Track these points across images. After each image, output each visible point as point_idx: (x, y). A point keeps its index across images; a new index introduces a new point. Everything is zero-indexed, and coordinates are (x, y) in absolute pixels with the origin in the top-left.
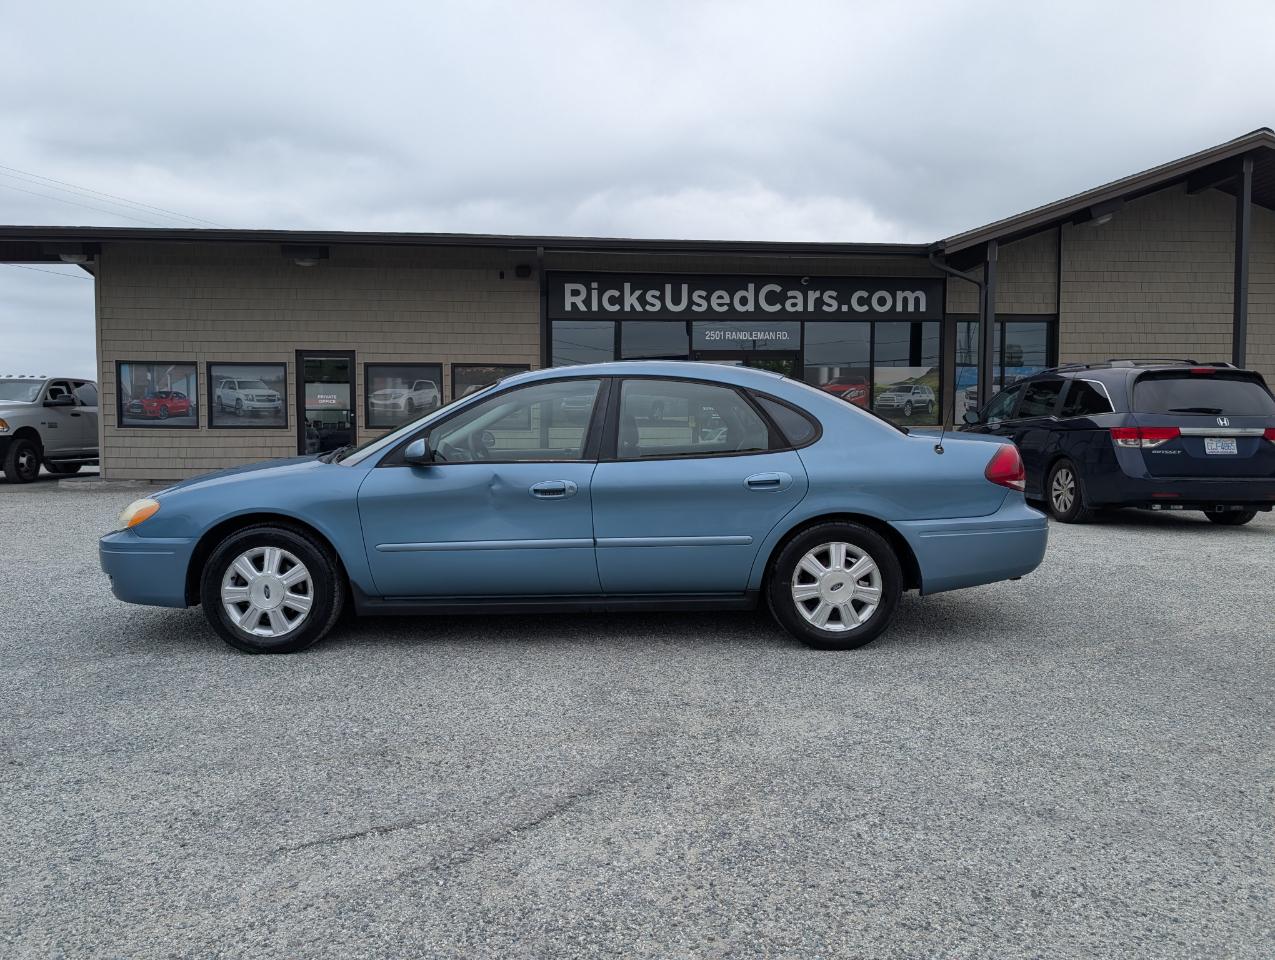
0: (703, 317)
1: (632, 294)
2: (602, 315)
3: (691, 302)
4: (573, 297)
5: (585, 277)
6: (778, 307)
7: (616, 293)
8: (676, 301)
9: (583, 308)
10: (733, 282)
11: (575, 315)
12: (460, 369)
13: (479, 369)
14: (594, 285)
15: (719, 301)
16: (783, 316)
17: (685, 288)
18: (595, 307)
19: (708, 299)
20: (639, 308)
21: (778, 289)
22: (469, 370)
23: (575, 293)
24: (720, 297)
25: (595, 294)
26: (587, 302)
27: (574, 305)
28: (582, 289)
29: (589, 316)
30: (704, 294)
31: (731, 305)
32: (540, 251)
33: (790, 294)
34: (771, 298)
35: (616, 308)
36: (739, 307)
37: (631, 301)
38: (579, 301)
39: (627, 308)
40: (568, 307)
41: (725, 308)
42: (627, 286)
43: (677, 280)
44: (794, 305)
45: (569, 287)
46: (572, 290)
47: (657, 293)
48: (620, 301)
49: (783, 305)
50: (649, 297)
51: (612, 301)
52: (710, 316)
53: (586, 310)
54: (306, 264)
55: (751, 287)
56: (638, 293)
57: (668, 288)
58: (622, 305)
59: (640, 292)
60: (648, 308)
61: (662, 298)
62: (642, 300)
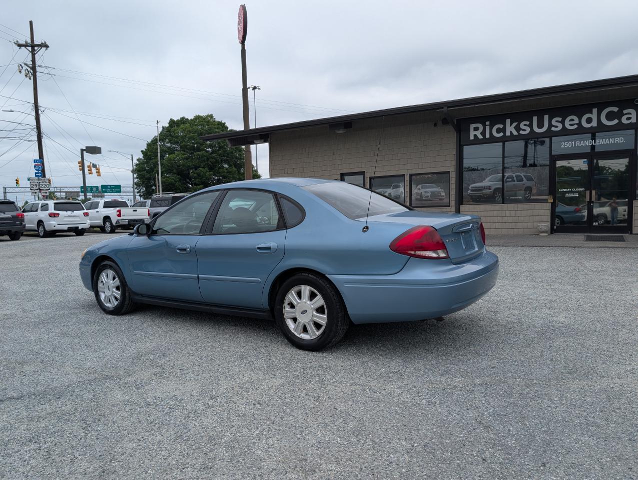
0: (558, 134)
1: (511, 125)
2: (493, 140)
3: (550, 125)
4: (475, 131)
5: (481, 120)
6: (616, 121)
7: (501, 126)
8: (540, 125)
9: (480, 137)
10: (580, 109)
11: (477, 141)
12: (414, 177)
13: (424, 176)
14: (488, 123)
15: (571, 122)
16: (620, 127)
17: (546, 117)
18: (488, 136)
19: (563, 122)
20: (515, 133)
21: (616, 109)
22: (418, 177)
23: (476, 129)
24: (572, 120)
25: (488, 128)
26: (483, 133)
27: (475, 136)
28: (480, 126)
29: (485, 141)
30: (560, 119)
31: (580, 124)
32: (445, 109)
33: (625, 112)
34: (610, 117)
35: (501, 134)
36: (585, 124)
37: (510, 129)
38: (478, 133)
39: (508, 134)
40: (472, 138)
41: (576, 126)
42: (508, 121)
43: (540, 114)
44: (628, 119)
45: (472, 126)
46: (474, 128)
47: (528, 123)
48: (503, 130)
49: (620, 119)
50: (522, 126)
51: (498, 131)
52: (565, 132)
53: (482, 138)
54: (341, 132)
55: (595, 111)
56: (515, 124)
57: (535, 119)
58: (505, 132)
59: (517, 123)
60: (521, 132)
61: (531, 126)
62: (518, 128)
